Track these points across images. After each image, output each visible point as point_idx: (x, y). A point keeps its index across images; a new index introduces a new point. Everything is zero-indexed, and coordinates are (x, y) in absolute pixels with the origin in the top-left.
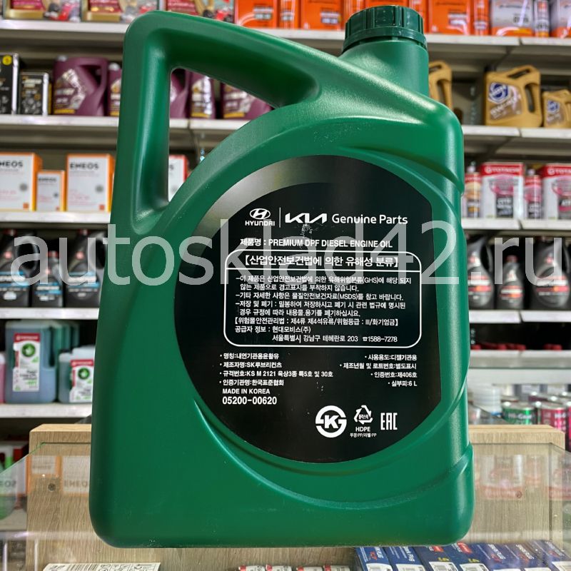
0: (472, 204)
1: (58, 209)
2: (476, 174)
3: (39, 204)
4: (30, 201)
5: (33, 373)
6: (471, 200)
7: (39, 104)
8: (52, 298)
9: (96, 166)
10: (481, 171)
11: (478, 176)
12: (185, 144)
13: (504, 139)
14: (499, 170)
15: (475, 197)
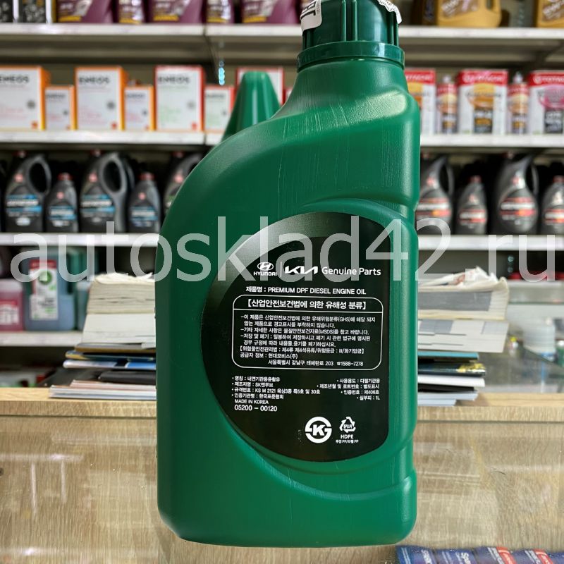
0: (517, 119)
1: (68, 128)
2: (523, 86)
3: (49, 124)
4: (39, 119)
5: (51, 301)
6: (516, 114)
7: (42, 11)
8: (66, 224)
9: (106, 80)
10: (529, 81)
11: (526, 87)
12: (202, 55)
13: (557, 44)
14: (550, 79)
15: (521, 111)
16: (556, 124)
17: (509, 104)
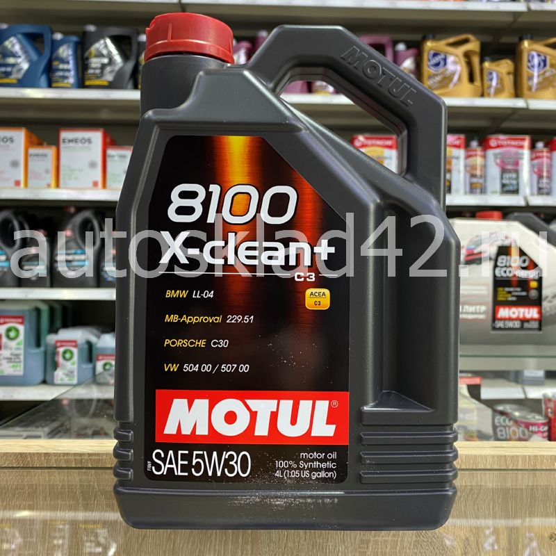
0: (475, 180)
2: (479, 149)
5: (17, 356)
6: (473, 176)
10: (485, 145)
11: (481, 151)
13: (509, 111)
15: (478, 173)
16: (511, 184)
17: (466, 166)
